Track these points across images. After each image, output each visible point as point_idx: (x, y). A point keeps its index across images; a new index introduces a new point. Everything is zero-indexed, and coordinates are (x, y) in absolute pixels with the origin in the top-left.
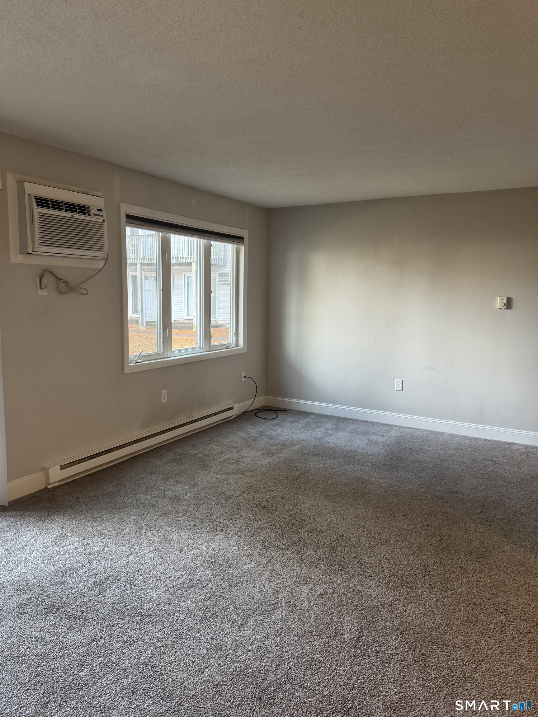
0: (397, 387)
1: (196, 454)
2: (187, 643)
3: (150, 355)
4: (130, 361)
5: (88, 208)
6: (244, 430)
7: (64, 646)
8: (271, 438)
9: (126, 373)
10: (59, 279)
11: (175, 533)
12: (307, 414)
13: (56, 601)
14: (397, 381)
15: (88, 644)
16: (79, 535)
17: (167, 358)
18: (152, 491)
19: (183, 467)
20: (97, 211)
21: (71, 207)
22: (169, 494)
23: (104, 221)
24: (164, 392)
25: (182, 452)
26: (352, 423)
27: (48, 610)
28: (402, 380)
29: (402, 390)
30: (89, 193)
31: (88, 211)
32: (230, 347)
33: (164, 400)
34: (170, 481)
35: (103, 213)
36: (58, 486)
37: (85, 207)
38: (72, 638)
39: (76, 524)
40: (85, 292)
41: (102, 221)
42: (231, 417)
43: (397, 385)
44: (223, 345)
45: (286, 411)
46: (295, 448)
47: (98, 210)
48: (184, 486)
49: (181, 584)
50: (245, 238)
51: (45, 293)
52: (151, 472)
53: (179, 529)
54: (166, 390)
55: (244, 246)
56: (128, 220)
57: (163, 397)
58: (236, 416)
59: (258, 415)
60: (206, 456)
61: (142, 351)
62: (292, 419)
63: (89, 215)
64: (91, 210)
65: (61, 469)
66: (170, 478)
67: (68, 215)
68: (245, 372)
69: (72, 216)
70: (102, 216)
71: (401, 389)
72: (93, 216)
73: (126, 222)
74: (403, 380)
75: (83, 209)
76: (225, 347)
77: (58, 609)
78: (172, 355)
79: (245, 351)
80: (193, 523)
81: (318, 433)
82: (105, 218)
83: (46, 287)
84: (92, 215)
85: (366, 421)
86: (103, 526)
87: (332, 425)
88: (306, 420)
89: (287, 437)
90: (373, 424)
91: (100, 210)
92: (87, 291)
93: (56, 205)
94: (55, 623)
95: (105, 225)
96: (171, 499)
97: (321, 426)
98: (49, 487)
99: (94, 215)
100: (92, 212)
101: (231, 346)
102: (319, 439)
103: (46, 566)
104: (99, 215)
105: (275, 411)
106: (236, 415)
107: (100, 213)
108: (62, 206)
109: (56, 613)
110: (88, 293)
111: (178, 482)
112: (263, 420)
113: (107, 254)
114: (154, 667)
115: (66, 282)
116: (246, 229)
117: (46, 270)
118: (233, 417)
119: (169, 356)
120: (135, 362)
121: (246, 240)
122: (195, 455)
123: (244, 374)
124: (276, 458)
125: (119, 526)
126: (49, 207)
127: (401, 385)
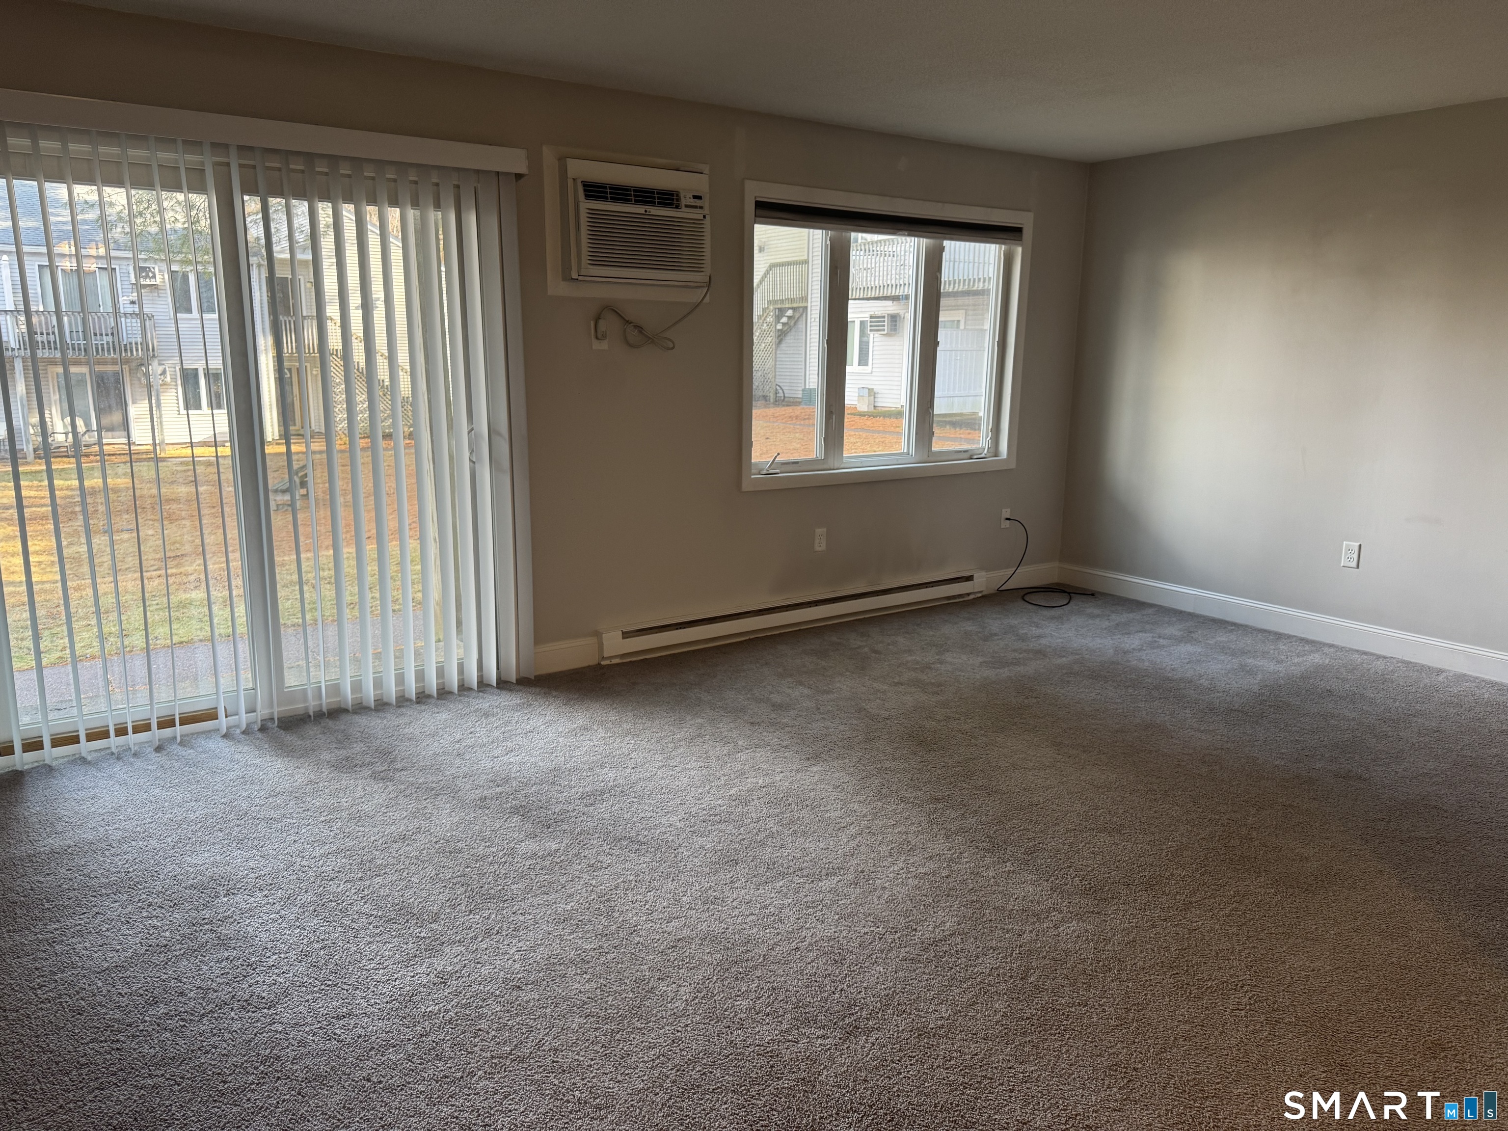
0: (1347, 559)
1: (860, 647)
2: (670, 886)
3: (797, 463)
4: (753, 471)
5: (677, 195)
6: (980, 620)
7: (512, 852)
8: (1023, 639)
9: (746, 490)
10: (628, 322)
11: (747, 751)
12: (1139, 605)
13: (531, 802)
14: (1346, 545)
15: (543, 858)
16: (608, 730)
17: (831, 470)
18: (751, 690)
19: (823, 663)
20: (692, 200)
21: (645, 196)
22: (776, 698)
23: (704, 217)
24: (820, 531)
25: (839, 641)
26: (1231, 631)
27: (515, 811)
28: (1359, 544)
29: (1358, 567)
30: (682, 169)
31: (678, 200)
32: (975, 457)
33: (820, 545)
34: (789, 680)
35: (706, 202)
36: (617, 664)
37: (673, 195)
38: (529, 846)
39: (613, 716)
40: (671, 345)
41: (702, 218)
42: (968, 594)
43: (1346, 553)
44: (960, 452)
45: (1093, 595)
46: (1059, 661)
47: (695, 197)
48: (806, 691)
49: (711, 815)
50: (1025, 231)
51: (604, 345)
52: (766, 664)
53: (757, 746)
54: (825, 530)
55: (1022, 245)
56: (760, 212)
57: (817, 541)
58: (980, 595)
59: (1027, 598)
60: (876, 652)
61: (778, 454)
62: (1097, 611)
63: (677, 207)
64: (682, 198)
65: (623, 638)
66: (791, 676)
67: (640, 209)
68: (1009, 510)
69: (646, 211)
70: (701, 207)
71: (1354, 564)
72: (684, 209)
73: (755, 216)
74: (1360, 546)
75: (669, 198)
76: (966, 455)
77: (528, 812)
78: (842, 466)
79: (1013, 465)
80: (785, 743)
81: (1132, 642)
82: (706, 211)
83: (604, 337)
84: (683, 206)
85: (1265, 631)
86: (649, 724)
87: (1180, 630)
88: (1125, 617)
89: (1060, 640)
90: (1279, 636)
91: (699, 198)
92: (673, 343)
93: (620, 193)
94: (515, 827)
95: (707, 222)
96: (773, 706)
97: (1152, 629)
98: (603, 663)
99: (686, 206)
100: (683, 202)
101: (981, 454)
102: (1125, 653)
103: (543, 760)
104: (696, 207)
105: (1069, 593)
106: (981, 592)
107: (698, 203)
108: (630, 195)
109: (522, 815)
110: (673, 348)
111: (801, 683)
112: (1030, 607)
113: (710, 277)
114: (609, 900)
115: (639, 328)
116: (1029, 211)
117: (607, 307)
118: (972, 597)
119: (836, 467)
120: (765, 472)
121: (1028, 234)
122: (857, 648)
123: (1006, 513)
124: (1005, 673)
125: (672, 728)
126: (607, 198)
127: (1355, 556)
